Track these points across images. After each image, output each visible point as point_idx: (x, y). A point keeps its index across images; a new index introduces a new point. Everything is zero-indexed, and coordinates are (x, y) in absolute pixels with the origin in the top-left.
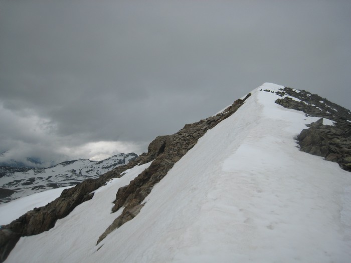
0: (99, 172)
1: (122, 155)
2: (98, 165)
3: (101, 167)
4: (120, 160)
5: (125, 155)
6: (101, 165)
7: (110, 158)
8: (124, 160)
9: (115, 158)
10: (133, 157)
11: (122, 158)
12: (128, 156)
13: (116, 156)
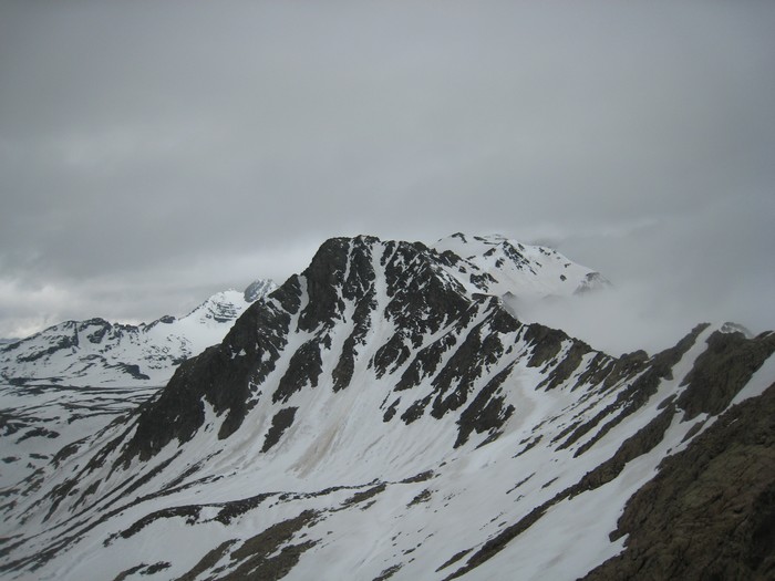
0: (9, 371)
1: (70, 324)
2: (7, 355)
3: (14, 358)
4: (66, 339)
5: (79, 325)
6: (14, 354)
7: (38, 335)
8: (75, 338)
9: (52, 333)
10: (100, 328)
11: (70, 333)
12: (85, 327)
13: (54, 328)
